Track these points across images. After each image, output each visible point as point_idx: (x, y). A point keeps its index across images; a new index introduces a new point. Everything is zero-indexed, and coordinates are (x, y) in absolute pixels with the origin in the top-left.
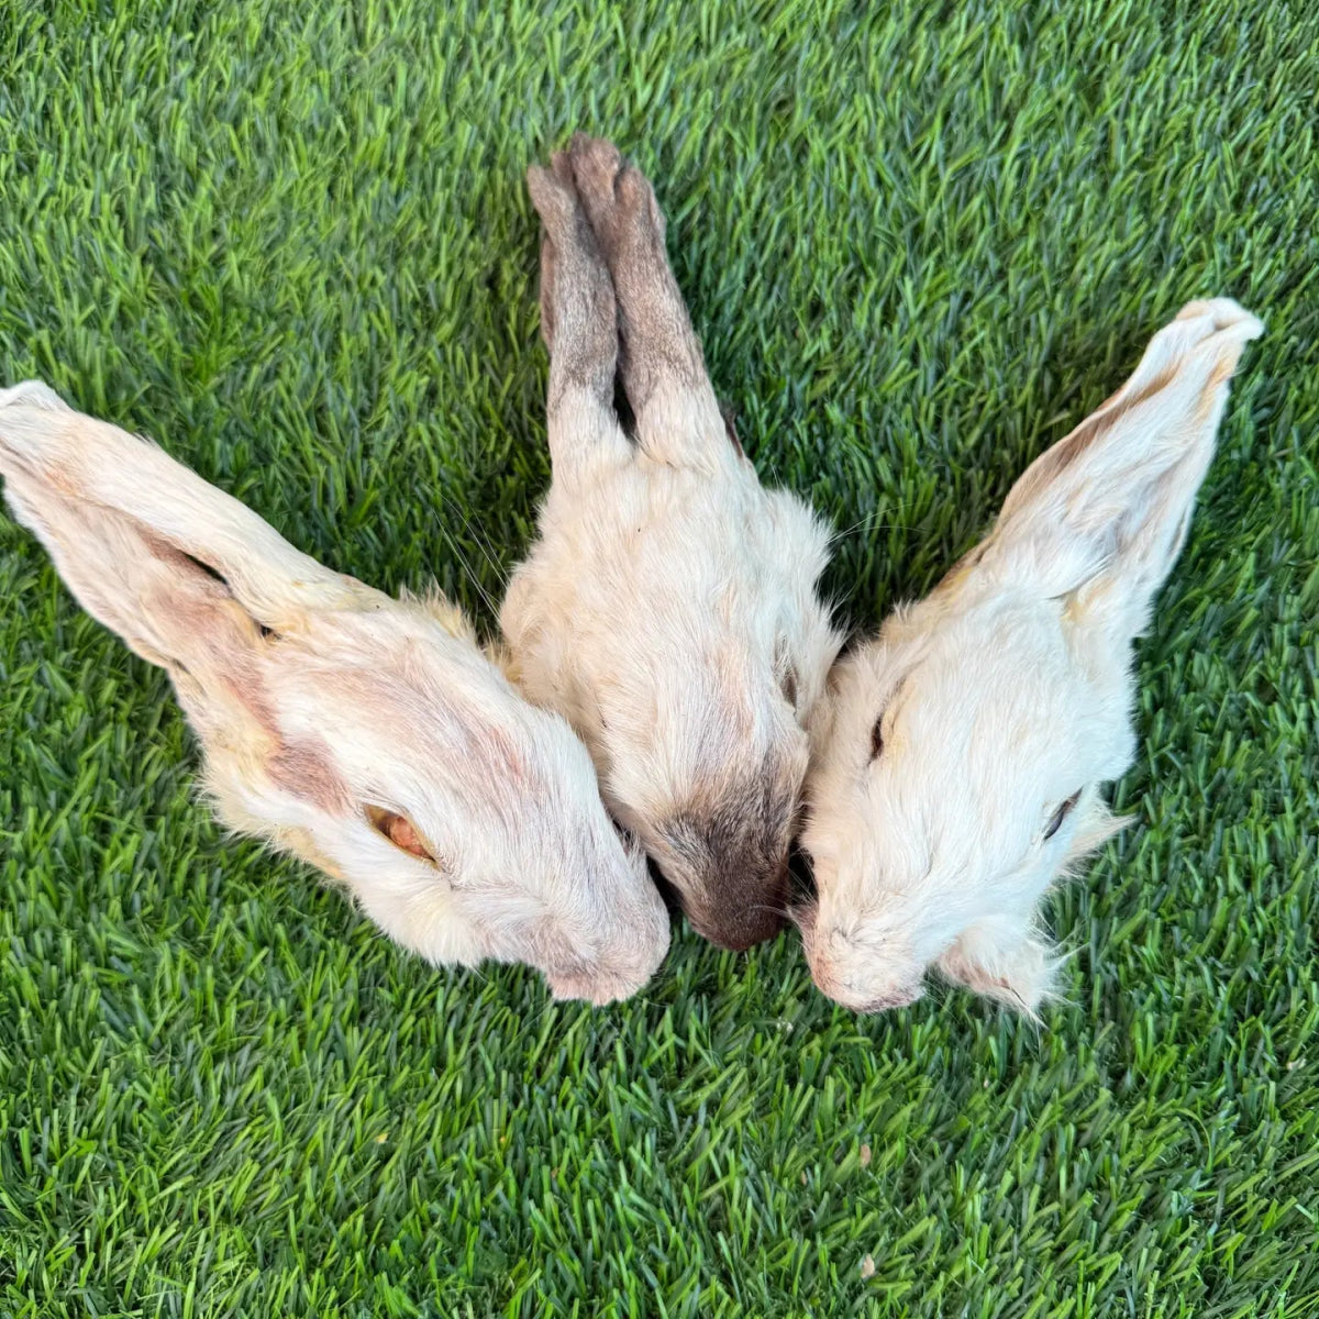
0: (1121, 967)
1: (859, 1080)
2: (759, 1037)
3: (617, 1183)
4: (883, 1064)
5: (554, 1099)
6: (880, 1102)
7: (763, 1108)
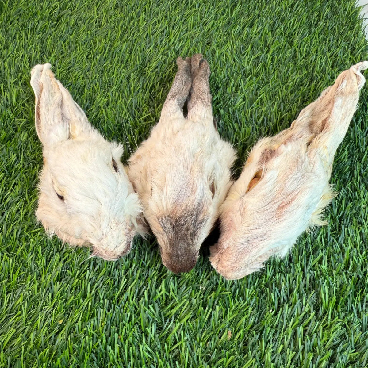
1: (227, 307)
2: (194, 291)
3: (141, 342)
4: (236, 302)
5: (122, 310)
6: (235, 315)
7: (194, 317)
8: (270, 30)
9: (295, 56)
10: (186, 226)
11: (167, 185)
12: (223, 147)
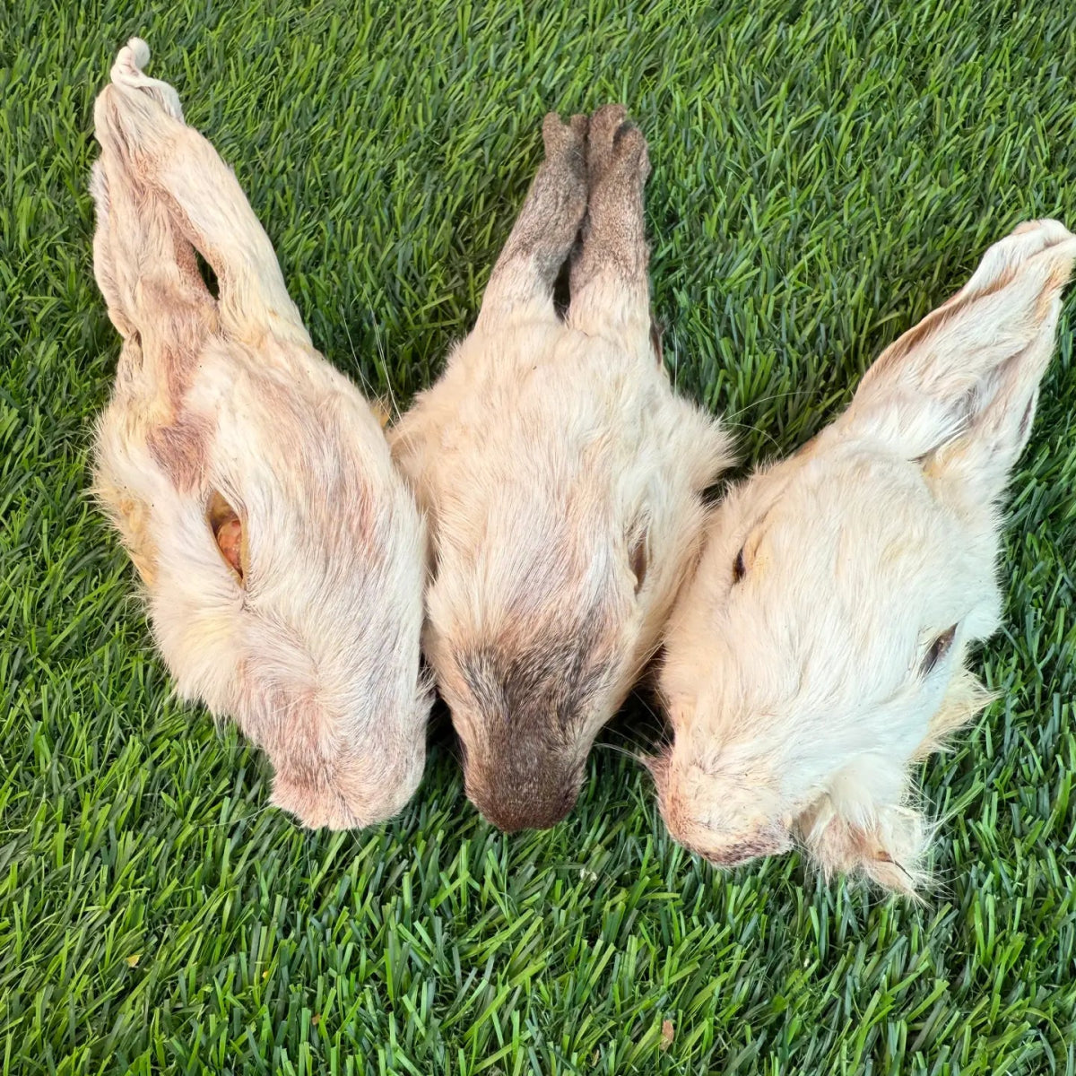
0: (956, 843)
1: (664, 943)
2: (560, 883)
3: (384, 1038)
4: (693, 927)
5: (329, 931)
6: (687, 970)
7: (557, 967)
8: (853, 33)
9: (929, 123)
10: (544, 685)
11: (489, 548)
12: (680, 420)
